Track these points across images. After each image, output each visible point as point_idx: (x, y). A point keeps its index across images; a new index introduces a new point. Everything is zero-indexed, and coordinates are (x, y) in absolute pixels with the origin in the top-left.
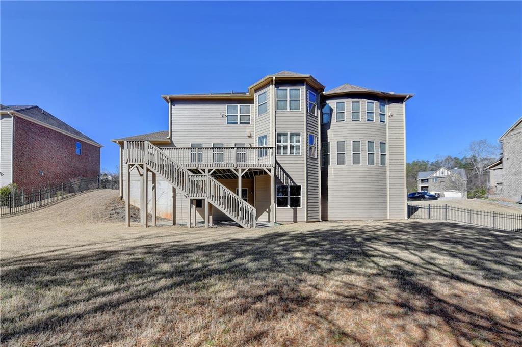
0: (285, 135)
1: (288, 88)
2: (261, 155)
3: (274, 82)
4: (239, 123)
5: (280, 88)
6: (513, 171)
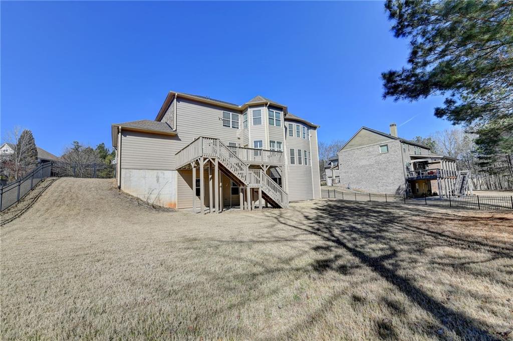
0: (274, 142)
1: (275, 111)
2: (256, 154)
3: (268, 105)
4: (231, 127)
5: (270, 110)
6: (344, 171)
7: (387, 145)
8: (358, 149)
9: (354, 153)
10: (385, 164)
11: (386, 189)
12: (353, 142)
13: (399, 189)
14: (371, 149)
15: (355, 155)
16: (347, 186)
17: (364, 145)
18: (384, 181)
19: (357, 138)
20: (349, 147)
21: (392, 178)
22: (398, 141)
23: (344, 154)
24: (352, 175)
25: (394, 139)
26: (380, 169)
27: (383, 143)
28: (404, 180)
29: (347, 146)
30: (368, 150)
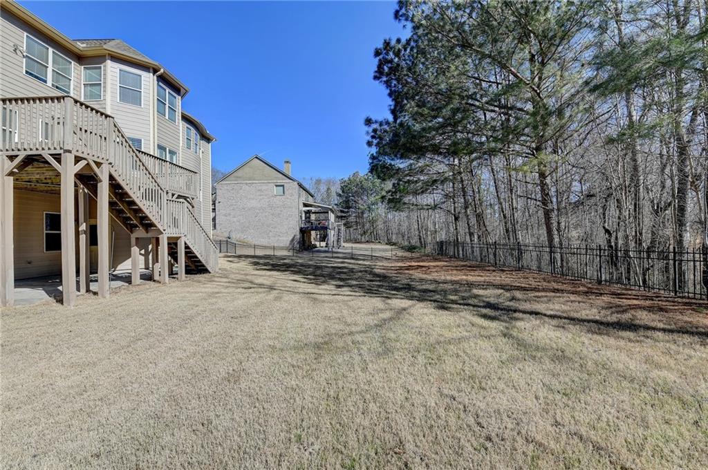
1: (168, 90)
3: (159, 73)
5: (160, 84)
6: (224, 212)
7: (283, 186)
8: (246, 184)
9: (241, 189)
10: (279, 209)
11: (278, 240)
12: (239, 173)
13: (293, 240)
14: (264, 187)
15: (241, 191)
16: (227, 235)
17: (254, 180)
18: (277, 230)
19: (246, 169)
20: (234, 179)
21: (285, 227)
22: (296, 183)
23: (226, 187)
24: (235, 219)
25: (291, 179)
26: (273, 215)
27: (280, 182)
28: (298, 229)
29: (232, 178)
30: (260, 188)
